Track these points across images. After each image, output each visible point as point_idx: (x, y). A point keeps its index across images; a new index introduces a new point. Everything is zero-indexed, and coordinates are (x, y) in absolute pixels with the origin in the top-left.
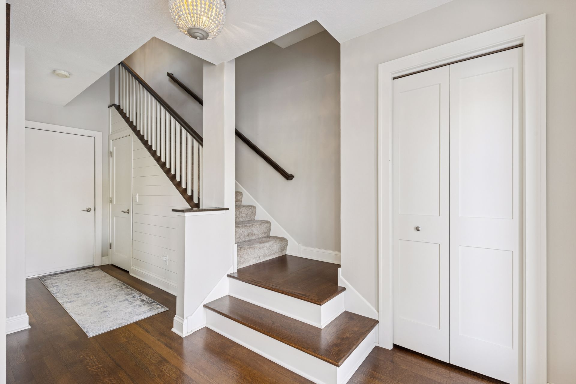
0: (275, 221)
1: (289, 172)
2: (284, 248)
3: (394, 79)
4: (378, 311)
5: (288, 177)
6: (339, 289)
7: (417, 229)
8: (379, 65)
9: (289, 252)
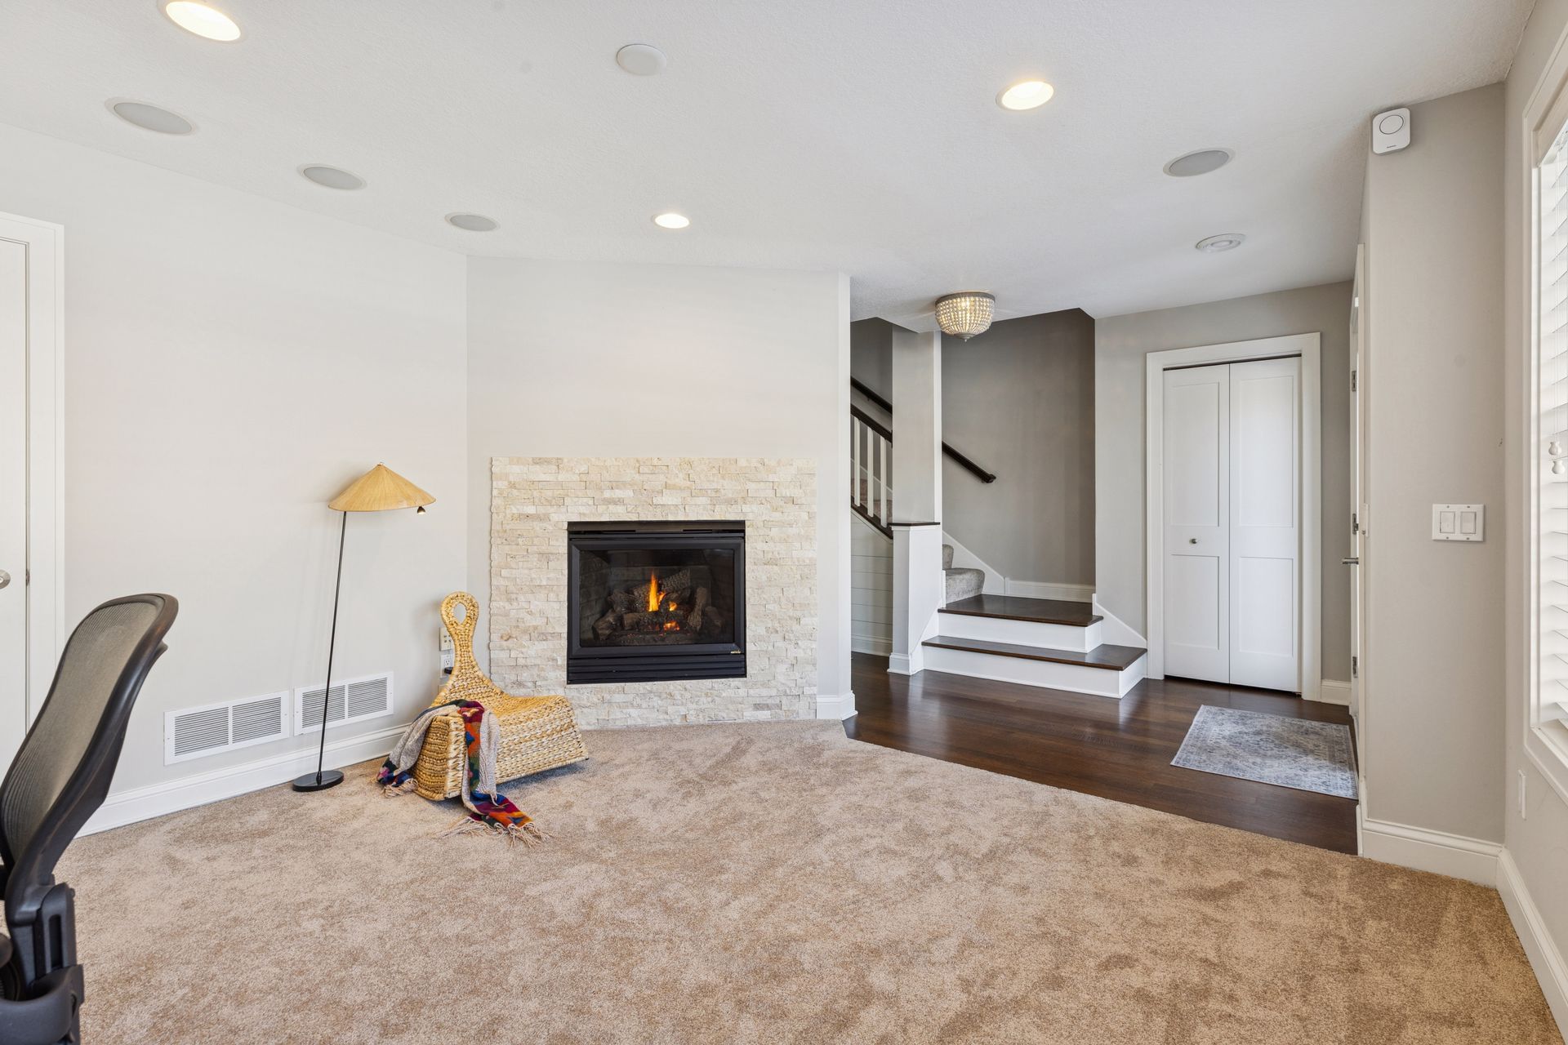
0: (959, 544)
1: (989, 470)
2: (980, 585)
3: (1165, 370)
4: (1146, 638)
5: (986, 478)
6: (1094, 618)
7: (1193, 541)
8: (1148, 354)
9: (987, 590)
